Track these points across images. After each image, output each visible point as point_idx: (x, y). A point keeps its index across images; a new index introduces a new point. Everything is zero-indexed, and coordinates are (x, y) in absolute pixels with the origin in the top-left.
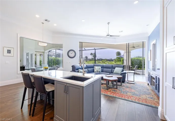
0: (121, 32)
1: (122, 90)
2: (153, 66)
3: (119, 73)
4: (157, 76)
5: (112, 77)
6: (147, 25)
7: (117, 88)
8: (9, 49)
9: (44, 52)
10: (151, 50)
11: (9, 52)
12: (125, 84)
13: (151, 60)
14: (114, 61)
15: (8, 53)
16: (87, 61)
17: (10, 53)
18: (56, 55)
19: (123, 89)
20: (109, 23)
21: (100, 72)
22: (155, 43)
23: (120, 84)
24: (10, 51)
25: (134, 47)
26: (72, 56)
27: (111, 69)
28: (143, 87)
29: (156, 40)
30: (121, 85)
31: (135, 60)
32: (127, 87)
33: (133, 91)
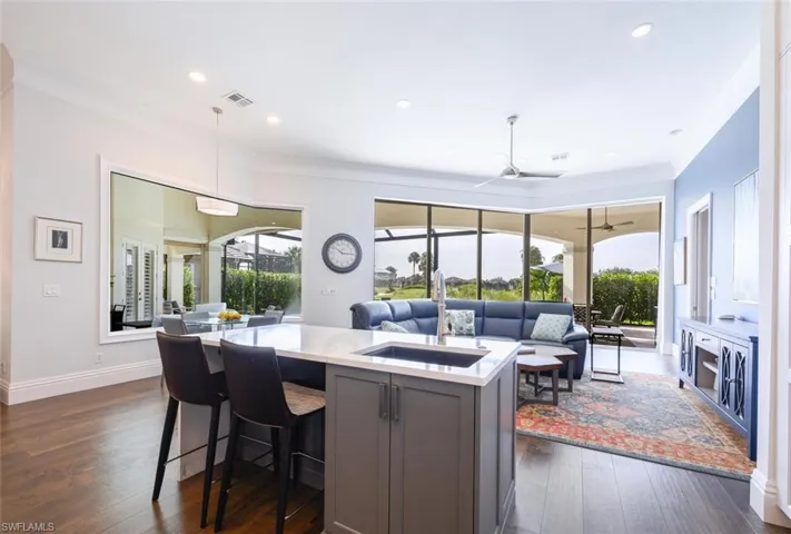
0: (560, 161)
1: (581, 410)
2: (695, 308)
3: (558, 336)
4: (728, 345)
5: (533, 353)
6: (673, 132)
7: (555, 403)
8: (61, 227)
9: (204, 247)
10: (685, 239)
11: (60, 240)
12: (582, 384)
13: (685, 283)
14: (511, 287)
15: (55, 245)
16: (392, 290)
17: (65, 246)
18: (257, 260)
19: (583, 405)
20: (514, 117)
21: (473, 332)
22: (709, 207)
23: (566, 386)
24: (65, 235)
25: (609, 228)
26: (345, 265)
27: (518, 321)
28: (660, 396)
29: (712, 194)
30: (570, 390)
31: (607, 282)
32: (597, 398)
33: (624, 412)
